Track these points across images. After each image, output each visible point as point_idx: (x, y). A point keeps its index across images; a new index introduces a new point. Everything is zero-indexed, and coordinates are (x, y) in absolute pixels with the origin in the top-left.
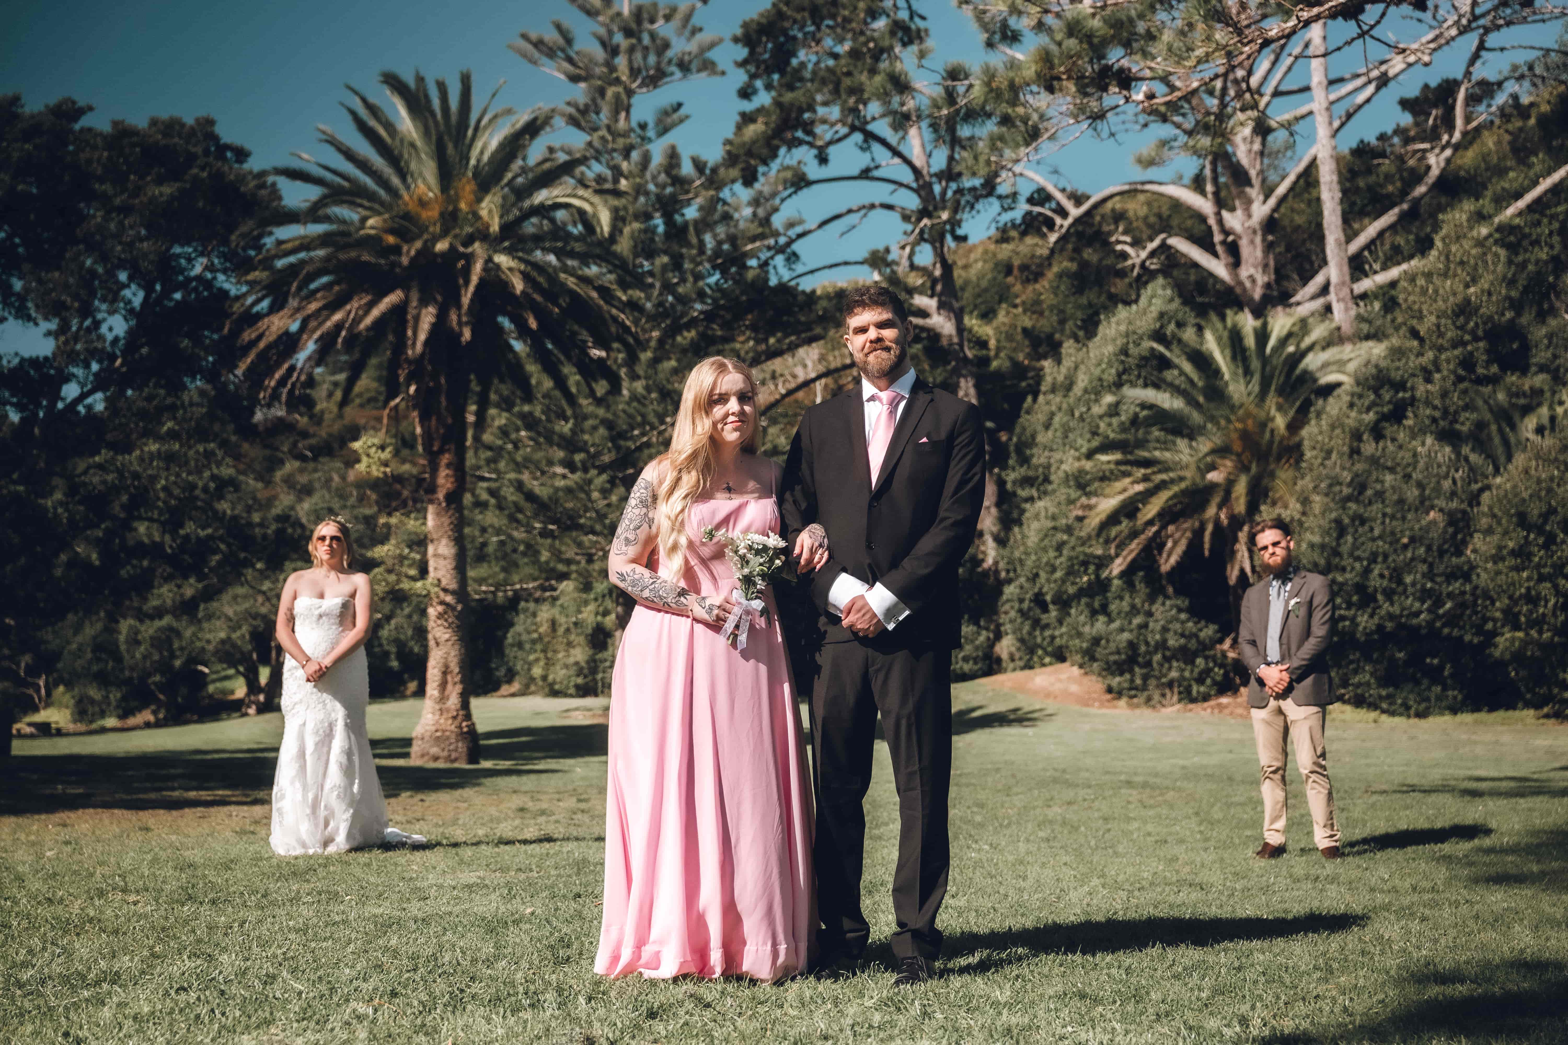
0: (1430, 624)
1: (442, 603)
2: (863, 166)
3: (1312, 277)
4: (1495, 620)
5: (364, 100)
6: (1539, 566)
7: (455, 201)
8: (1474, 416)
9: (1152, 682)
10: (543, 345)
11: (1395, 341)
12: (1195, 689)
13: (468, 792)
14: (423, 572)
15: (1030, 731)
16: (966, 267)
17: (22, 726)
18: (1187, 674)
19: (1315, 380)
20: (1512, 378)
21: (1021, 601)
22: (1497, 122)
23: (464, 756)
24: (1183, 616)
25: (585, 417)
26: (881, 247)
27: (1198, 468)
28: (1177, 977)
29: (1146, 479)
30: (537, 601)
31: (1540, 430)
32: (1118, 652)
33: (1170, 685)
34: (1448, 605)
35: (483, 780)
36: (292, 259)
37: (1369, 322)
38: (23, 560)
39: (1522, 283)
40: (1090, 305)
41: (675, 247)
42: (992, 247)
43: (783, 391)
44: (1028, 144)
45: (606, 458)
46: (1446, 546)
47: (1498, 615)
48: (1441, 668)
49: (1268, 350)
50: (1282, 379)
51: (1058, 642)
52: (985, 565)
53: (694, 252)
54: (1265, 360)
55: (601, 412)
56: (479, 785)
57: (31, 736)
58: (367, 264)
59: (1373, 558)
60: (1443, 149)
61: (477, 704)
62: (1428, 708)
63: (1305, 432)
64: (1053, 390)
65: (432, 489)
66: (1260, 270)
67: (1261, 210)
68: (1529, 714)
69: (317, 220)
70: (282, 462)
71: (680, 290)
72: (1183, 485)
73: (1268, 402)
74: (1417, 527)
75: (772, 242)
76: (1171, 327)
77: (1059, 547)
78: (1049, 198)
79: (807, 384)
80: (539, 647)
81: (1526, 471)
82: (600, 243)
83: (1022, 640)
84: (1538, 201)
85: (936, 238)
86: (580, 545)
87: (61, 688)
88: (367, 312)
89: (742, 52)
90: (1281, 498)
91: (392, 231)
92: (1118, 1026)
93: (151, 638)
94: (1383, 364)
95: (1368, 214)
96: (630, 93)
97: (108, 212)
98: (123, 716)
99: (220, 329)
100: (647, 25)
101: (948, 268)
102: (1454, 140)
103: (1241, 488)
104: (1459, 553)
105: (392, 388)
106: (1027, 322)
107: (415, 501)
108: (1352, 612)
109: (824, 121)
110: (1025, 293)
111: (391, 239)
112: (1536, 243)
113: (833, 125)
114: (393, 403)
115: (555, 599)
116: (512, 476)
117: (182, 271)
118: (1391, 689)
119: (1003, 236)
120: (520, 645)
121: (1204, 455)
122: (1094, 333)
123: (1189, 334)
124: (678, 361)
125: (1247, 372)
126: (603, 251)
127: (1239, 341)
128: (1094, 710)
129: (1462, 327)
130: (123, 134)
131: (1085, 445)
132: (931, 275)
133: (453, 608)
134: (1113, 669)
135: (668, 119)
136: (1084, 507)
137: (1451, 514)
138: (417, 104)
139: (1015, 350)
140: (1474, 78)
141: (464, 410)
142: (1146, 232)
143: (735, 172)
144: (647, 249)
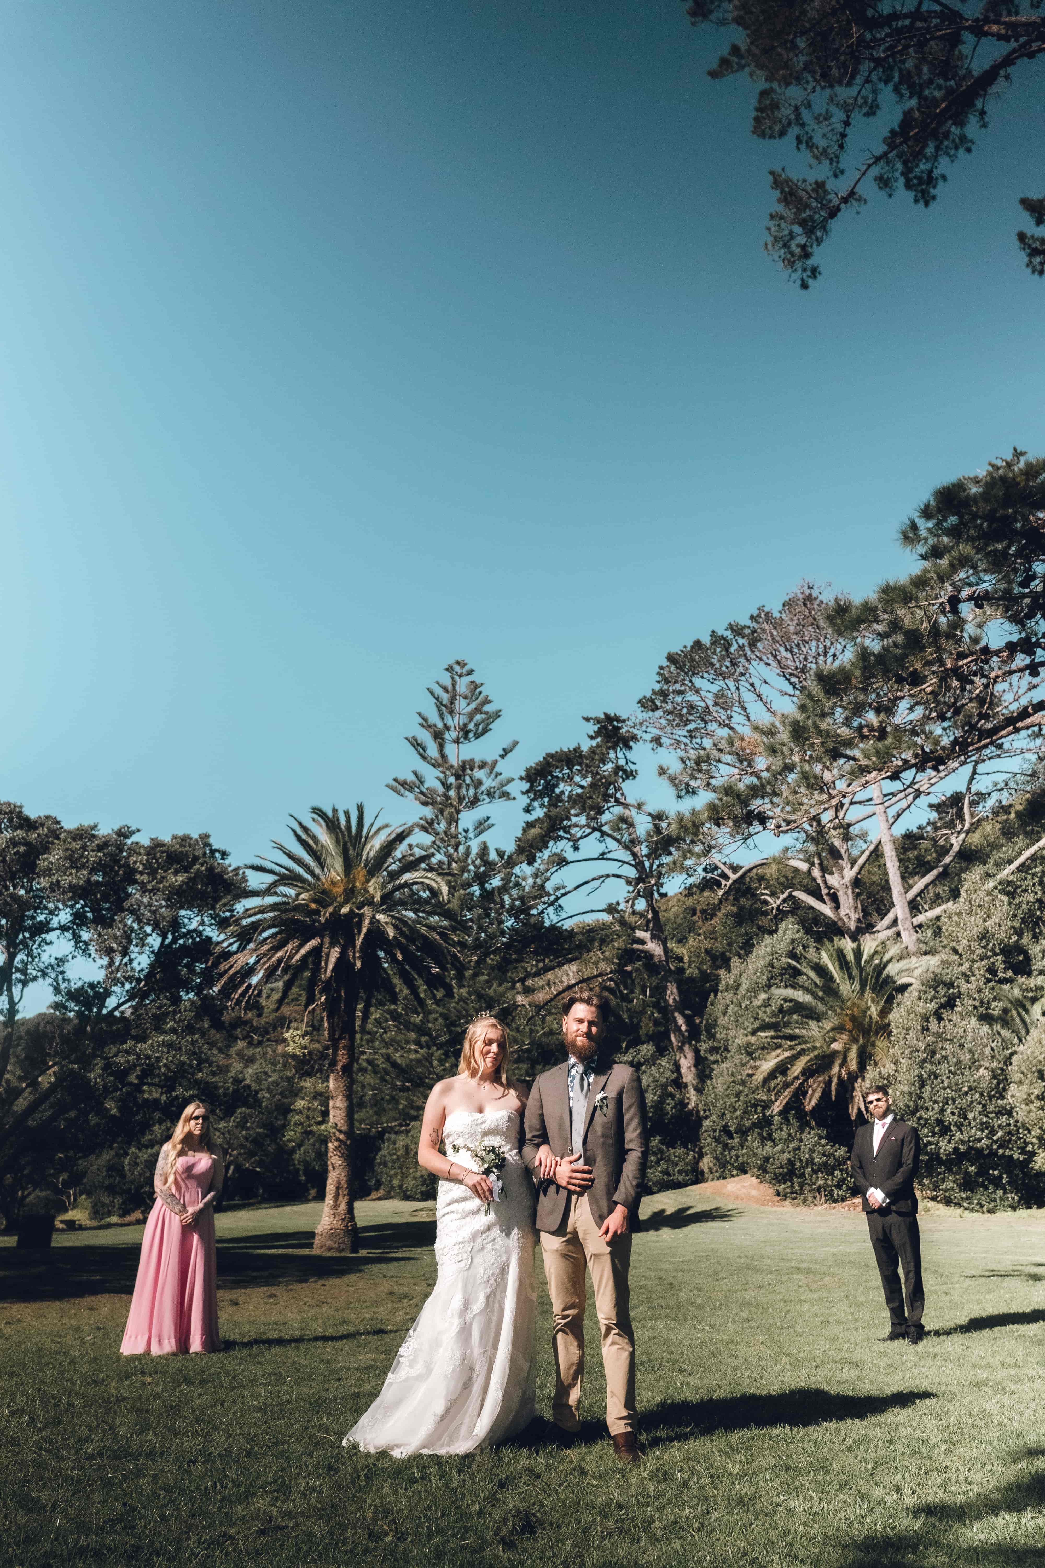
0: (989, 1147)
1: (338, 1140)
2: (601, 851)
3: (886, 914)
4: (1033, 1144)
5: (300, 824)
7: (354, 882)
8: (1001, 1004)
9: (806, 1188)
10: (405, 969)
11: (944, 956)
12: (836, 1192)
13: (353, 1277)
14: (326, 1118)
15: (728, 1225)
16: (666, 911)
17: (58, 1223)
18: (829, 1182)
19: (895, 982)
20: (1021, 979)
21: (715, 1130)
22: (991, 816)
23: (349, 1248)
24: (823, 1141)
25: (430, 1012)
26: (614, 902)
27: (825, 1040)
28: (849, 1449)
29: (791, 1048)
30: (396, 1133)
32: (782, 1167)
33: (819, 1190)
34: (1000, 1134)
35: (364, 1267)
36: (253, 919)
37: (926, 943)
39: (1019, 917)
40: (747, 934)
41: (487, 904)
42: (683, 899)
43: (555, 993)
44: (705, 856)
45: (443, 1039)
46: (993, 1093)
47: (1035, 1140)
48: (1001, 1178)
49: (863, 962)
50: (874, 980)
51: (741, 1159)
52: (690, 1107)
53: (498, 906)
54: (861, 970)
55: (440, 1010)
56: (360, 1271)
57: (63, 1230)
58: (299, 921)
59: (946, 1102)
60: (959, 833)
61: (358, 1207)
62: (996, 1206)
63: (891, 1017)
64: (727, 990)
65: (333, 1063)
66: (853, 911)
67: (850, 874)
69: (271, 895)
70: (236, 1042)
71: (490, 930)
72: (816, 1053)
73: (866, 996)
74: (972, 1080)
75: (546, 899)
76: (800, 949)
77: (738, 1095)
78: (717, 868)
80: (397, 1165)
82: (441, 903)
83: (716, 1158)
84: (1023, 865)
85: (648, 894)
87: (84, 1197)
88: (297, 952)
89: (526, 786)
90: (881, 1060)
91: (314, 901)
92: (814, 1495)
93: (146, 1161)
94: (937, 971)
95: (916, 874)
96: (458, 812)
97: (144, 892)
98: (121, 1216)
99: (206, 962)
100: (468, 771)
101: (656, 913)
102: (966, 828)
103: (853, 1054)
104: (1003, 1098)
105: (310, 998)
106: (708, 945)
107: (322, 1071)
108: (937, 1138)
109: (576, 826)
110: (705, 927)
111: (313, 906)
112: (1026, 890)
113: (582, 827)
114: (311, 1008)
115: (408, 1131)
116: (383, 1051)
117: (185, 926)
118: (969, 1193)
119: (689, 892)
120: (385, 1164)
121: (828, 1032)
122: (751, 952)
123: (811, 953)
124: (488, 975)
125: (851, 977)
126: (441, 910)
127: (844, 956)
128: (768, 1209)
129: (984, 947)
130: (157, 845)
131: (750, 1026)
132: (646, 917)
133: (345, 1143)
134: (779, 1179)
135: (482, 826)
136: (752, 1068)
137: (993, 1071)
138: (332, 824)
139: (701, 963)
140: (973, 790)
141: (355, 1010)
142: (779, 887)
143: (523, 857)
144: (469, 905)
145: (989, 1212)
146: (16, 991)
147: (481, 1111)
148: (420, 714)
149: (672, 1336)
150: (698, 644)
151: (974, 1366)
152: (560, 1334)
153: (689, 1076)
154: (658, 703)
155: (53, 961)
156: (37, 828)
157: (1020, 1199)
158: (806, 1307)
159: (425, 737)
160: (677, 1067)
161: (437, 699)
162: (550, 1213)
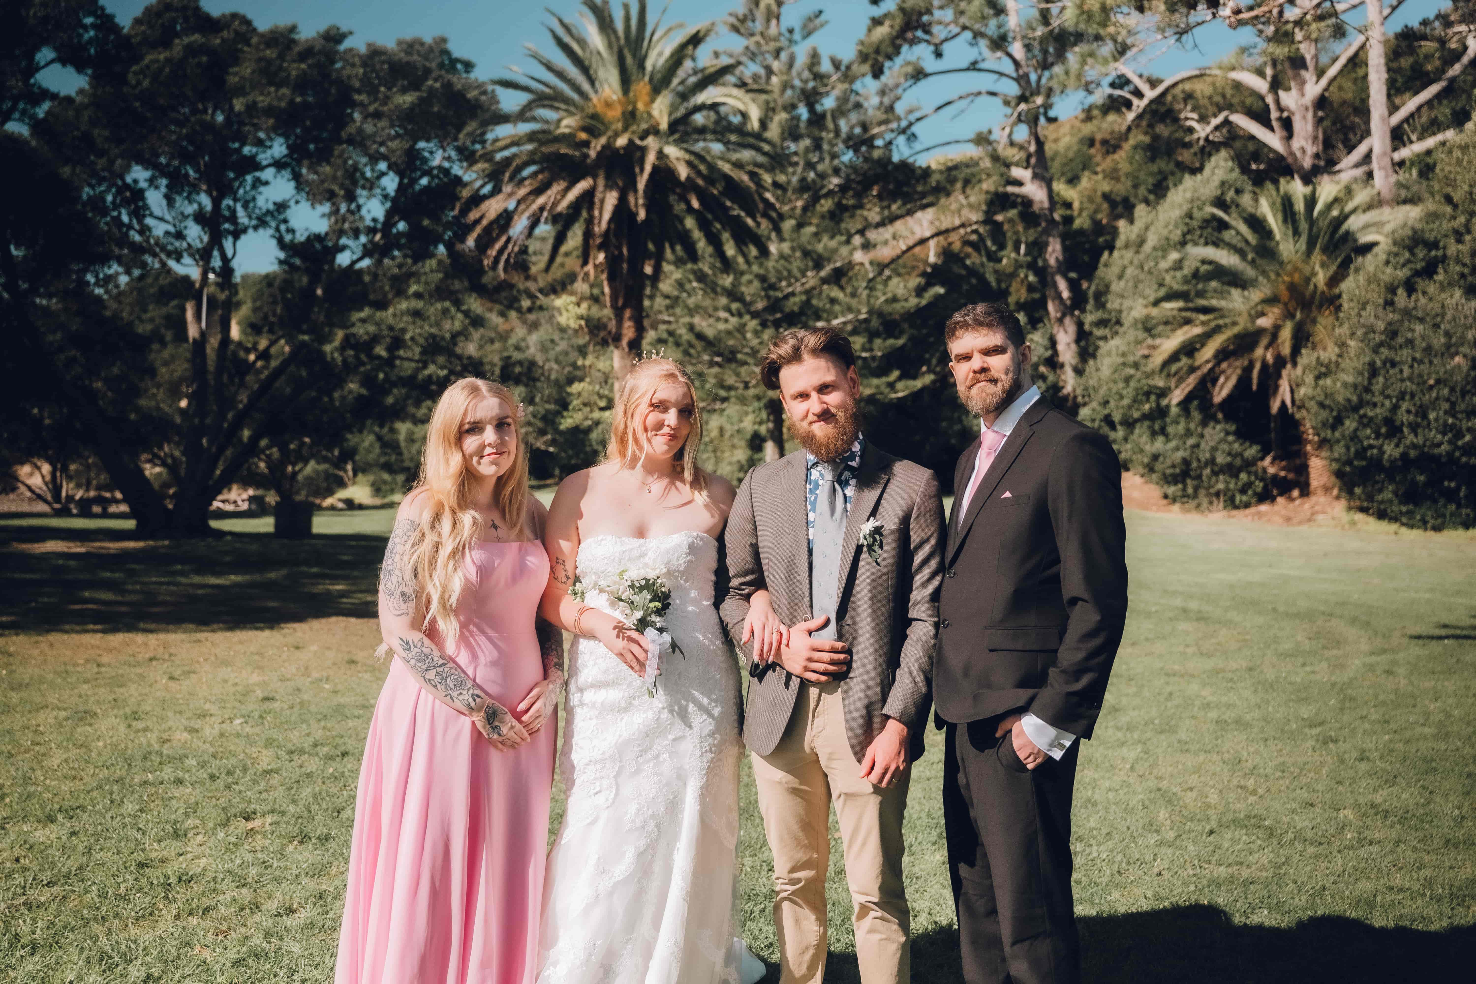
0: (1450, 454)
2: (972, 59)
3: (1355, 147)
5: (561, 21)
7: (634, 104)
9: (1202, 492)
10: (705, 219)
11: (1431, 205)
12: (1238, 498)
16: (1056, 141)
17: (332, 500)
18: (1232, 486)
19: (1355, 240)
21: (1093, 420)
24: (1230, 438)
26: (985, 130)
27: (1250, 315)
29: (1203, 323)
32: (1173, 466)
33: (1217, 494)
34: (1468, 438)
36: (506, 153)
37: (1407, 188)
40: (1160, 172)
41: (816, 132)
42: (1078, 125)
43: (904, 248)
45: (760, 306)
46: (1468, 387)
48: (1458, 489)
49: (1315, 213)
50: (1327, 238)
52: (1065, 391)
53: (831, 135)
54: (1312, 223)
55: (755, 268)
58: (565, 155)
59: (1402, 396)
62: (1443, 523)
63: (1343, 286)
64: (1127, 246)
65: (617, 339)
66: (1310, 142)
67: (1313, 89)
69: (525, 120)
71: (820, 167)
72: (1236, 330)
73: (1313, 258)
74: (1442, 370)
75: (894, 125)
76: (1231, 194)
77: (1127, 380)
78: (1128, 82)
79: (923, 241)
85: (1032, 120)
86: (738, 375)
87: (362, 473)
88: (563, 196)
90: (1321, 341)
91: (585, 129)
94: (1418, 226)
95: (1406, 90)
96: (780, 4)
97: (366, 117)
99: (452, 209)
101: (1040, 144)
103: (1286, 334)
105: (587, 254)
106: (1106, 187)
107: (607, 343)
108: (1381, 441)
109: (939, 23)
110: (1104, 162)
111: (583, 136)
113: (947, 25)
114: (586, 269)
116: (686, 319)
117: (426, 161)
118: (1411, 507)
119: (1088, 116)
121: (1256, 305)
122: (1164, 196)
123: (1245, 200)
124: (817, 226)
125: (1296, 233)
126: (754, 140)
127: (1291, 205)
128: (1152, 512)
130: (375, 53)
131: (1152, 294)
132: (1027, 150)
134: (1169, 479)
135: (811, 24)
136: (1150, 347)
137: (1473, 359)
138: (603, 20)
139: (1096, 211)
142: (1211, 109)
143: (866, 68)
144: (792, 133)
145: (1435, 529)
146: (228, 246)
147: (640, 532)
152: (787, 903)
153: (1067, 352)
155: (271, 207)
156: (221, 30)
160: (1053, 343)
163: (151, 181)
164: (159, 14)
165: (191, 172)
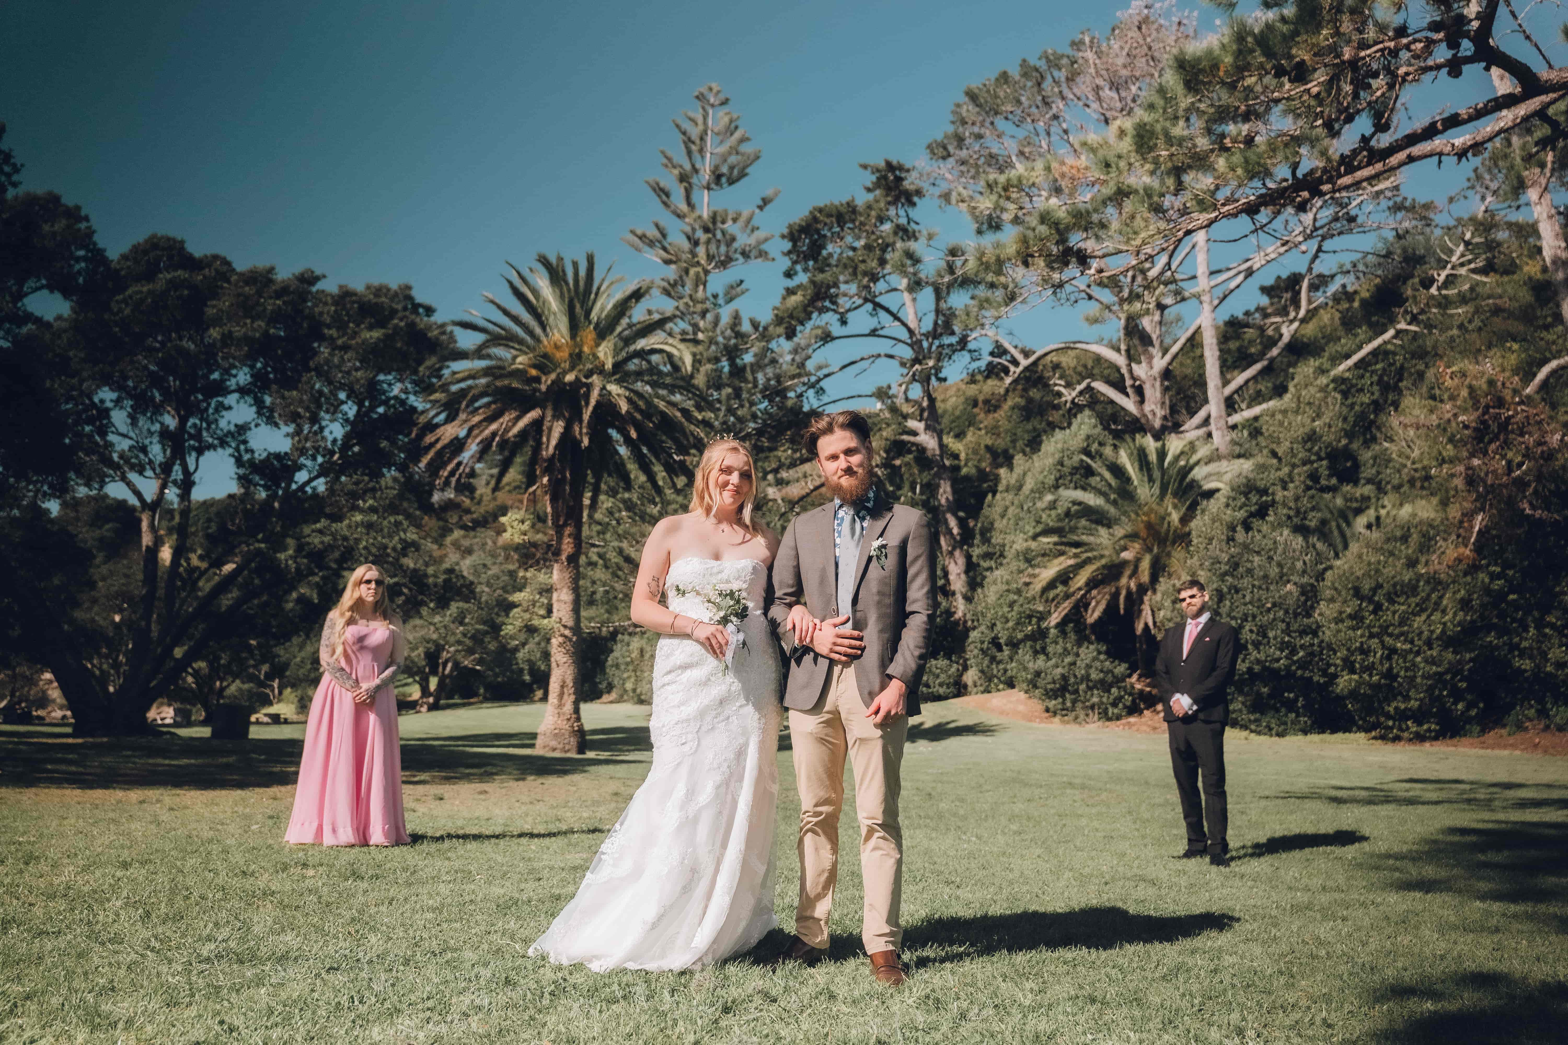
0: (1288, 668)
1: (562, 635)
2: (872, 327)
3: (1196, 413)
4: (1336, 666)
5: (517, 272)
6: (1369, 627)
7: (581, 347)
8: (1319, 515)
9: (1079, 705)
10: (640, 450)
11: (1260, 459)
12: (1110, 711)
13: (576, 777)
14: (550, 611)
15: (989, 739)
16: (943, 401)
17: (260, 716)
18: (1105, 700)
19: (1200, 487)
20: (1347, 488)
21: (982, 642)
22: (1331, 303)
23: (575, 749)
24: (1102, 657)
25: (669, 503)
26: (885, 385)
27: (1115, 549)
29: (1076, 556)
30: (630, 634)
31: (1369, 526)
32: (1054, 682)
33: (1092, 707)
34: (1301, 654)
35: (588, 768)
36: (463, 385)
37: (1241, 445)
38: (265, 598)
39: (1351, 419)
40: (1035, 429)
41: (737, 382)
42: (963, 387)
43: (812, 487)
44: (1007, 305)
46: (1299, 611)
47: (1339, 662)
48: (1296, 700)
49: (1166, 463)
50: (1176, 485)
51: (1009, 673)
52: (957, 616)
53: (750, 386)
54: (1163, 473)
56: (585, 771)
57: (267, 724)
58: (516, 389)
59: (1245, 619)
60: (1291, 322)
61: (584, 707)
62: (1285, 730)
63: (1193, 524)
64: (1007, 490)
65: (557, 553)
66: (1159, 406)
67: (1160, 363)
68: (1361, 736)
69: (481, 357)
70: (451, 531)
71: (739, 413)
72: (1103, 561)
73: (1166, 502)
74: (1277, 596)
75: (806, 380)
76: (1095, 446)
77: (1011, 605)
78: (1005, 352)
80: (631, 668)
81: (1360, 556)
82: (683, 378)
83: (982, 671)
84: (1362, 360)
85: (925, 380)
87: (289, 690)
88: (514, 424)
89: (787, 246)
90: (1175, 571)
91: (535, 366)
94: (1251, 476)
95: (1235, 368)
96: (707, 272)
97: (333, 349)
99: (410, 433)
100: (719, 225)
101: (932, 400)
102: (1300, 316)
103: (1145, 564)
104: (1309, 615)
105: (531, 478)
106: (988, 441)
107: (545, 560)
109: (845, 295)
110: (987, 420)
111: (534, 372)
112: (1361, 390)
113: (851, 297)
114: (531, 490)
116: (616, 544)
117: (384, 392)
118: (1258, 715)
119: (972, 379)
120: (617, 666)
121: (1119, 540)
122: (1039, 448)
123: (1108, 451)
125: (1151, 480)
126: (685, 384)
127: (1146, 456)
128: (1035, 725)
129: (1309, 450)
130: (346, 294)
131: (1031, 530)
132: (920, 405)
133: (570, 640)
134: (1050, 694)
135: (733, 292)
136: (1030, 576)
137: (1302, 587)
138: (556, 275)
139: (979, 461)
140: (1315, 272)
141: (582, 496)
142: (1075, 378)
143: (780, 330)
144: (716, 383)
145: (1278, 735)
146: (191, 461)
147: (717, 557)
148: (663, 152)
149: (934, 846)
150: (1004, 77)
151: (1290, 888)
152: (809, 834)
153: (958, 582)
154: (951, 149)
155: (232, 428)
156: (203, 268)
157: (1313, 723)
158: (1084, 821)
159: (670, 180)
160: (945, 574)
161: (684, 133)
162: (806, 686)
163: (118, 402)
164: (145, 252)
165: (157, 395)
